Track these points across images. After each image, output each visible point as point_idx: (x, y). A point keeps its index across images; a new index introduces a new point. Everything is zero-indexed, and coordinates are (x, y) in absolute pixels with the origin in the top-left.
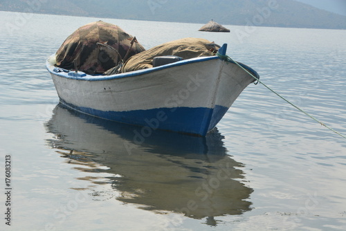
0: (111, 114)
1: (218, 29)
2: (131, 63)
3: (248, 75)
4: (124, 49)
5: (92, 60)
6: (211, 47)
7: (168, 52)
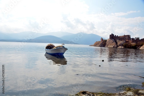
0: (52, 54)
1: (63, 44)
2: (54, 48)
3: (66, 49)
4: (53, 47)
5: (49, 48)
6: (62, 46)
7: (58, 47)
